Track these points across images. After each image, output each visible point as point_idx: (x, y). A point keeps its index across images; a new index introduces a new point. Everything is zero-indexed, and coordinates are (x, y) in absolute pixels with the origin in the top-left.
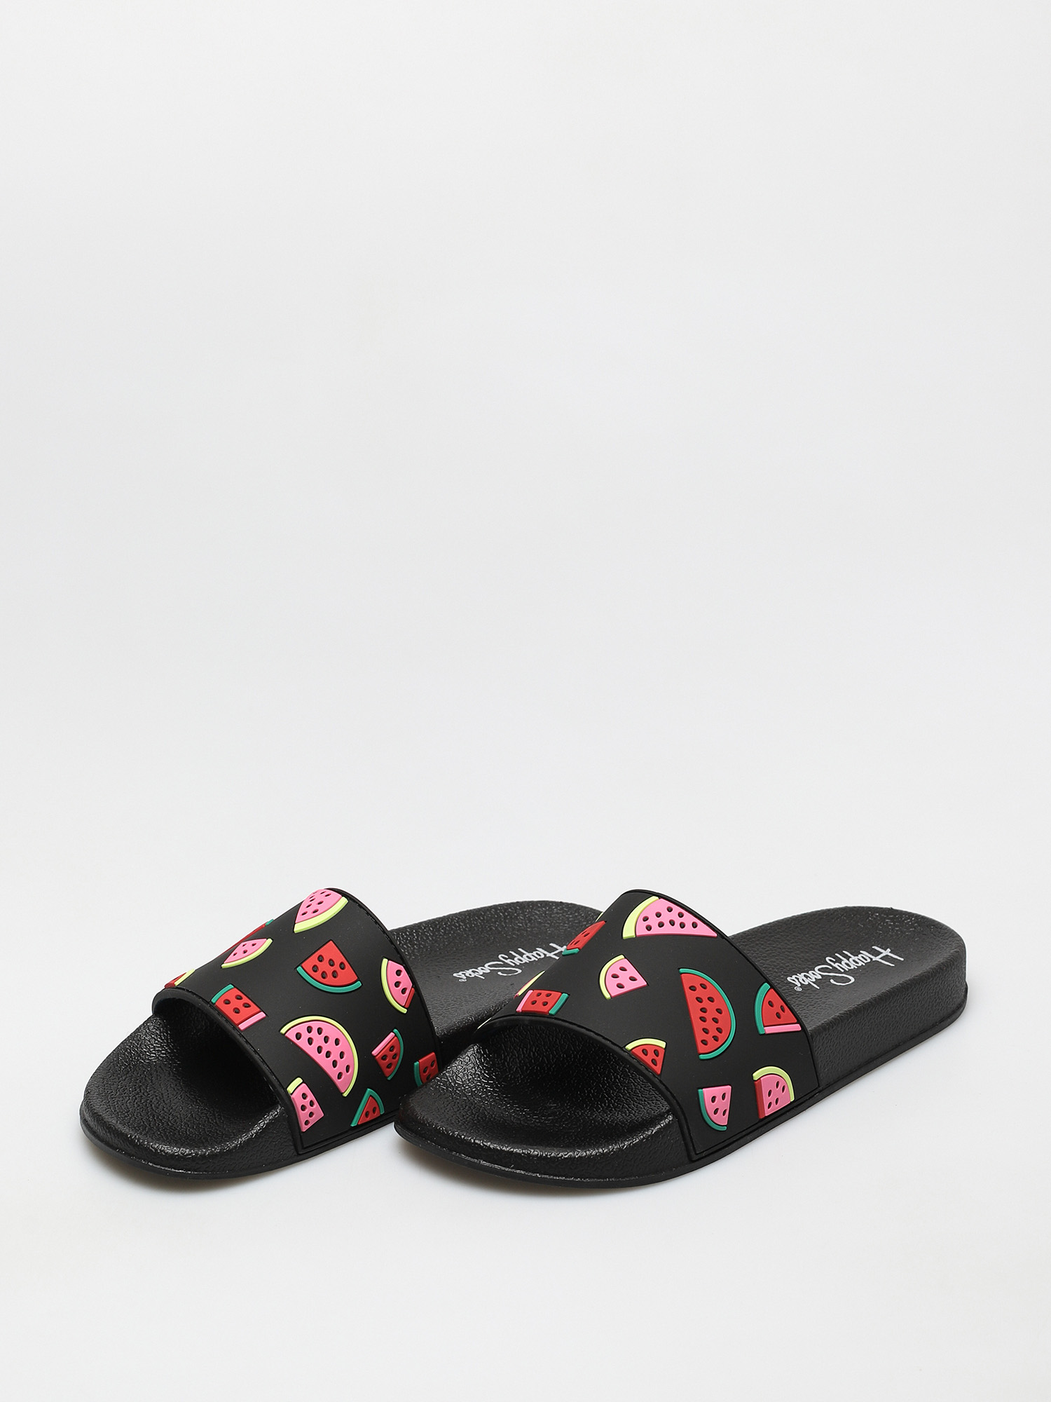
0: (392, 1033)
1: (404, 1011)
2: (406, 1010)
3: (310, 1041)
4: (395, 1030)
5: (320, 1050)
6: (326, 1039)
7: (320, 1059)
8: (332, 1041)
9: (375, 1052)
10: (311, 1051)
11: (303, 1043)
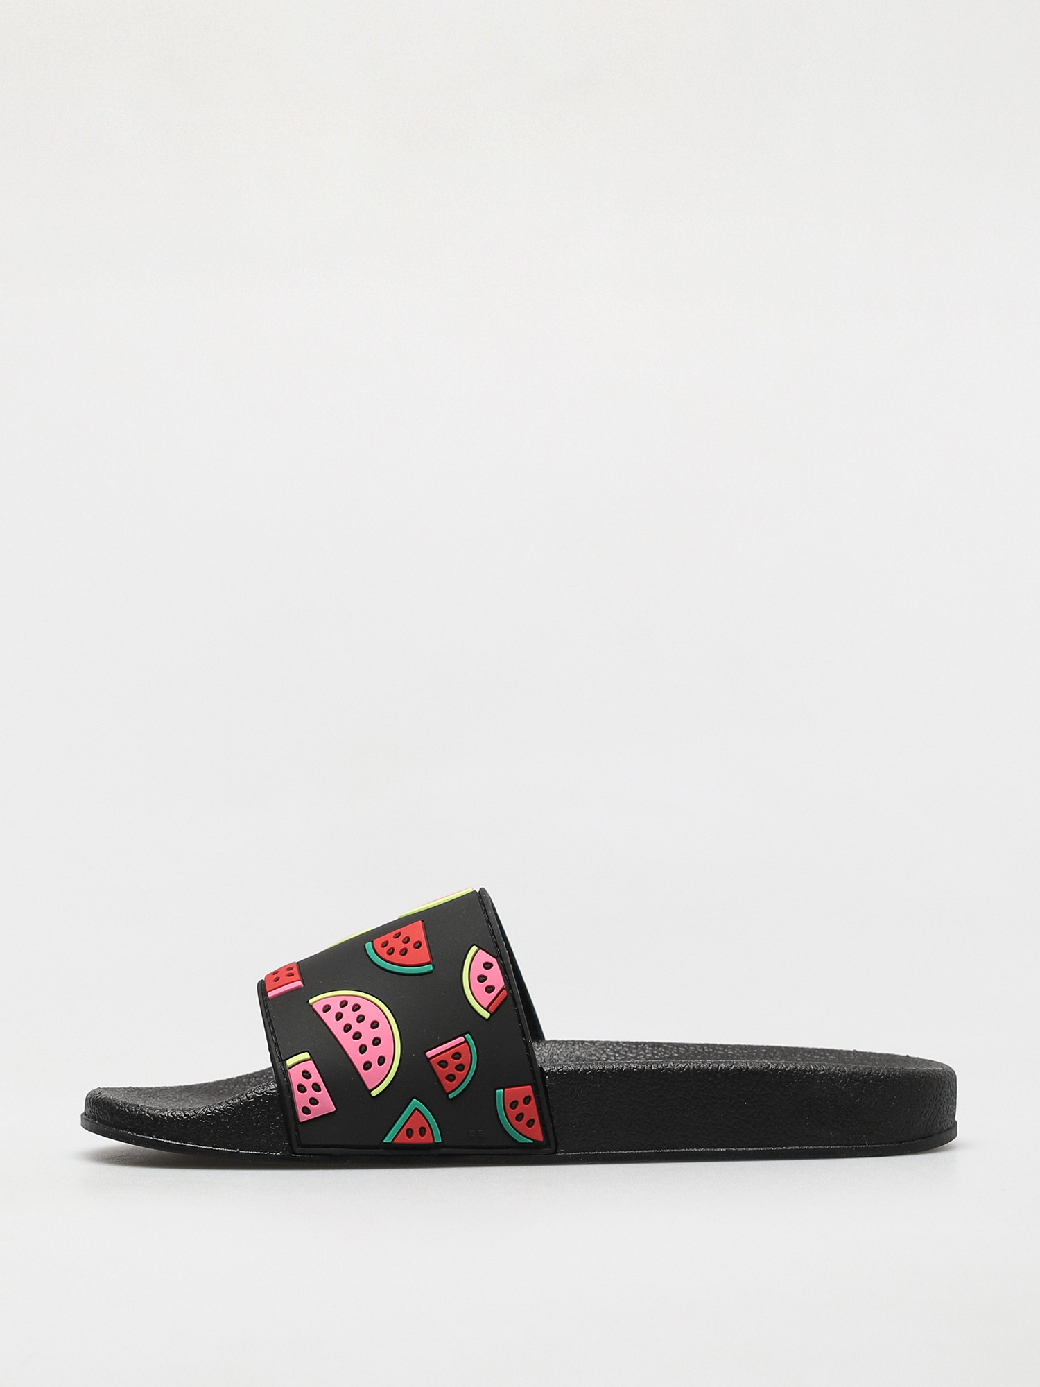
0: (462, 1038)
1: (486, 1015)
2: (489, 1015)
3: (339, 1016)
4: (468, 1036)
5: (347, 1028)
6: (361, 1019)
7: (346, 1040)
8: (367, 1022)
9: (429, 1054)
10: (336, 1028)
11: (329, 1018)
